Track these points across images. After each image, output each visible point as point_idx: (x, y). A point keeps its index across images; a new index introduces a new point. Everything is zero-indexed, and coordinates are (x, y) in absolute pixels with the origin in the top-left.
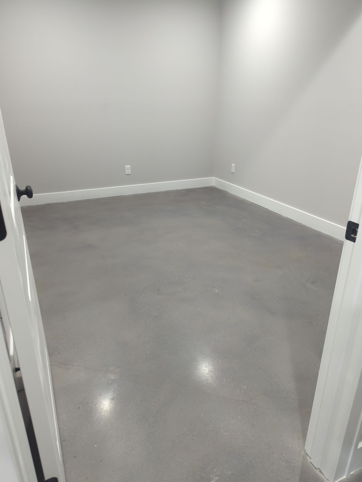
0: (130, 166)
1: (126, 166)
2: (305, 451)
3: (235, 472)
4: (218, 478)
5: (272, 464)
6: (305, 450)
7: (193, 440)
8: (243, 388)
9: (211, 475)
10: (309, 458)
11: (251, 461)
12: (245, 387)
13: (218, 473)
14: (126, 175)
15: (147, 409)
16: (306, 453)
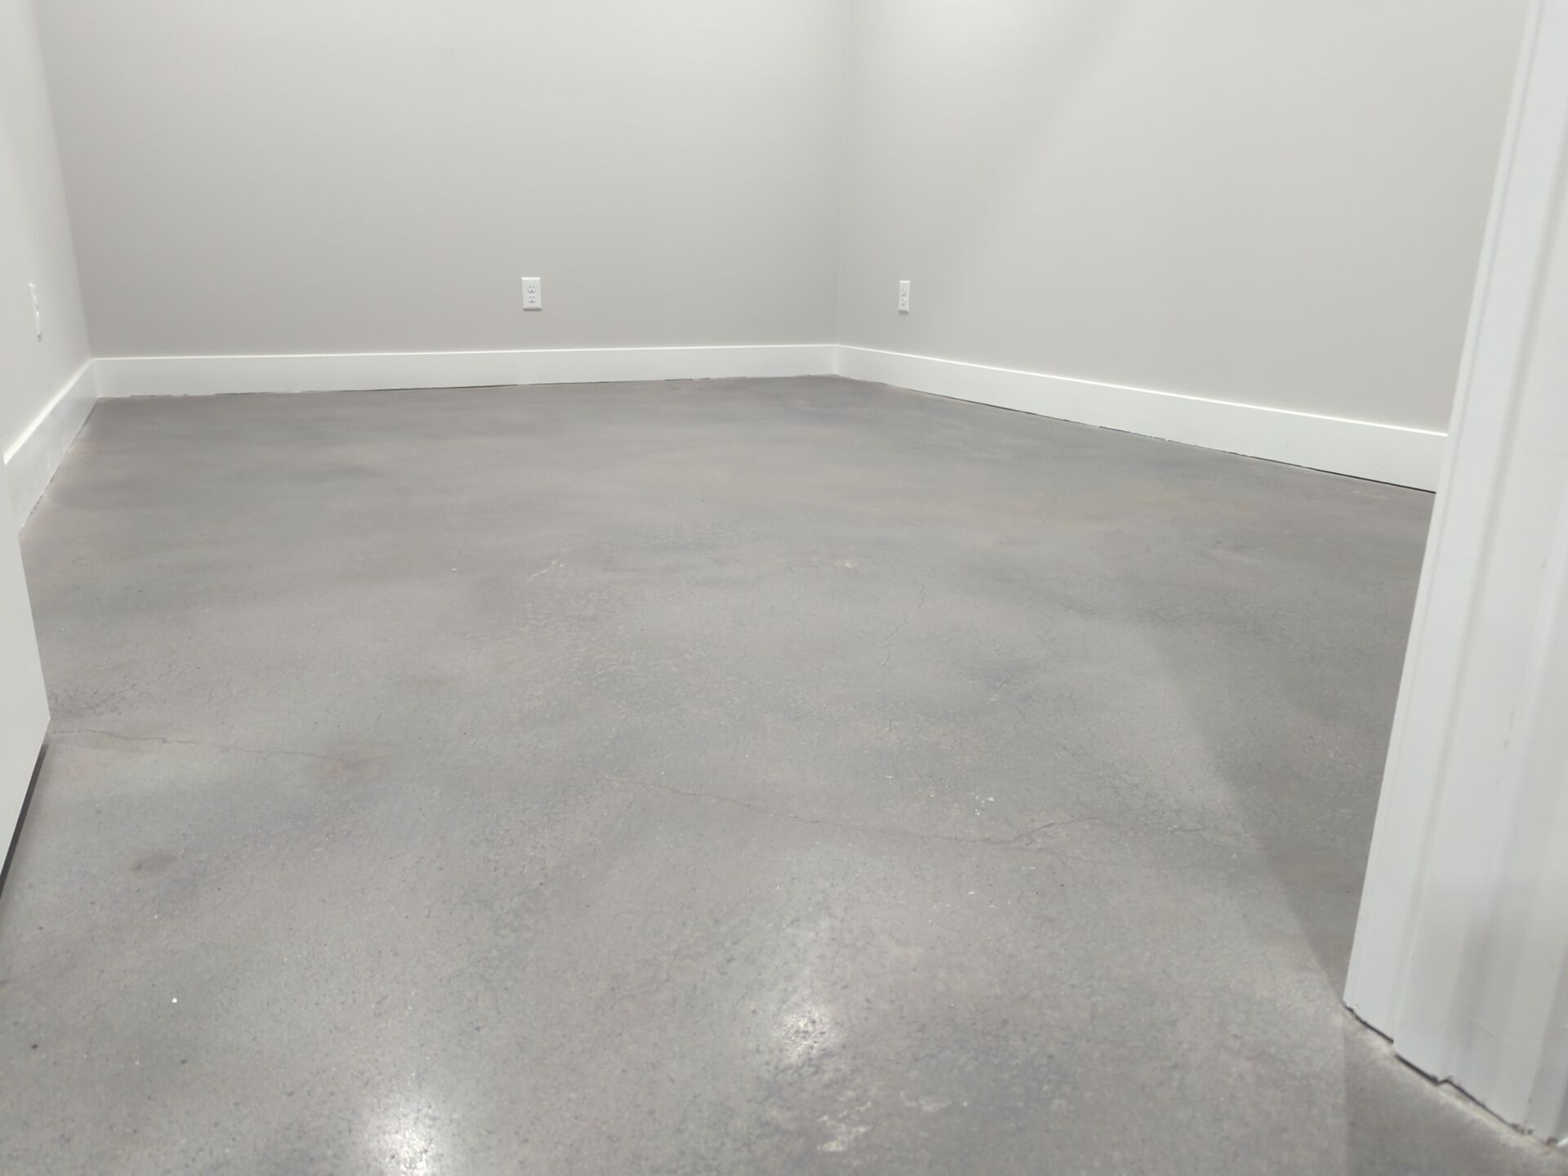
0: (538, 279)
1: (523, 279)
2: (1348, 1013)
3: (965, 1104)
4: (862, 1130)
5: (1176, 1066)
6: (1351, 1010)
7: (723, 973)
8: (983, 802)
9: (825, 1118)
10: (1379, 1042)
11: (1051, 1057)
12: (992, 799)
13: (863, 1109)
14: (526, 310)
15: (496, 869)
16: (1358, 1018)
